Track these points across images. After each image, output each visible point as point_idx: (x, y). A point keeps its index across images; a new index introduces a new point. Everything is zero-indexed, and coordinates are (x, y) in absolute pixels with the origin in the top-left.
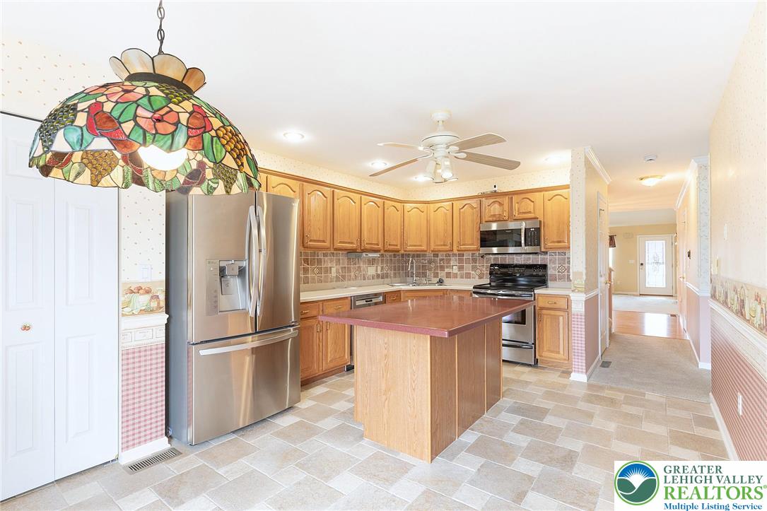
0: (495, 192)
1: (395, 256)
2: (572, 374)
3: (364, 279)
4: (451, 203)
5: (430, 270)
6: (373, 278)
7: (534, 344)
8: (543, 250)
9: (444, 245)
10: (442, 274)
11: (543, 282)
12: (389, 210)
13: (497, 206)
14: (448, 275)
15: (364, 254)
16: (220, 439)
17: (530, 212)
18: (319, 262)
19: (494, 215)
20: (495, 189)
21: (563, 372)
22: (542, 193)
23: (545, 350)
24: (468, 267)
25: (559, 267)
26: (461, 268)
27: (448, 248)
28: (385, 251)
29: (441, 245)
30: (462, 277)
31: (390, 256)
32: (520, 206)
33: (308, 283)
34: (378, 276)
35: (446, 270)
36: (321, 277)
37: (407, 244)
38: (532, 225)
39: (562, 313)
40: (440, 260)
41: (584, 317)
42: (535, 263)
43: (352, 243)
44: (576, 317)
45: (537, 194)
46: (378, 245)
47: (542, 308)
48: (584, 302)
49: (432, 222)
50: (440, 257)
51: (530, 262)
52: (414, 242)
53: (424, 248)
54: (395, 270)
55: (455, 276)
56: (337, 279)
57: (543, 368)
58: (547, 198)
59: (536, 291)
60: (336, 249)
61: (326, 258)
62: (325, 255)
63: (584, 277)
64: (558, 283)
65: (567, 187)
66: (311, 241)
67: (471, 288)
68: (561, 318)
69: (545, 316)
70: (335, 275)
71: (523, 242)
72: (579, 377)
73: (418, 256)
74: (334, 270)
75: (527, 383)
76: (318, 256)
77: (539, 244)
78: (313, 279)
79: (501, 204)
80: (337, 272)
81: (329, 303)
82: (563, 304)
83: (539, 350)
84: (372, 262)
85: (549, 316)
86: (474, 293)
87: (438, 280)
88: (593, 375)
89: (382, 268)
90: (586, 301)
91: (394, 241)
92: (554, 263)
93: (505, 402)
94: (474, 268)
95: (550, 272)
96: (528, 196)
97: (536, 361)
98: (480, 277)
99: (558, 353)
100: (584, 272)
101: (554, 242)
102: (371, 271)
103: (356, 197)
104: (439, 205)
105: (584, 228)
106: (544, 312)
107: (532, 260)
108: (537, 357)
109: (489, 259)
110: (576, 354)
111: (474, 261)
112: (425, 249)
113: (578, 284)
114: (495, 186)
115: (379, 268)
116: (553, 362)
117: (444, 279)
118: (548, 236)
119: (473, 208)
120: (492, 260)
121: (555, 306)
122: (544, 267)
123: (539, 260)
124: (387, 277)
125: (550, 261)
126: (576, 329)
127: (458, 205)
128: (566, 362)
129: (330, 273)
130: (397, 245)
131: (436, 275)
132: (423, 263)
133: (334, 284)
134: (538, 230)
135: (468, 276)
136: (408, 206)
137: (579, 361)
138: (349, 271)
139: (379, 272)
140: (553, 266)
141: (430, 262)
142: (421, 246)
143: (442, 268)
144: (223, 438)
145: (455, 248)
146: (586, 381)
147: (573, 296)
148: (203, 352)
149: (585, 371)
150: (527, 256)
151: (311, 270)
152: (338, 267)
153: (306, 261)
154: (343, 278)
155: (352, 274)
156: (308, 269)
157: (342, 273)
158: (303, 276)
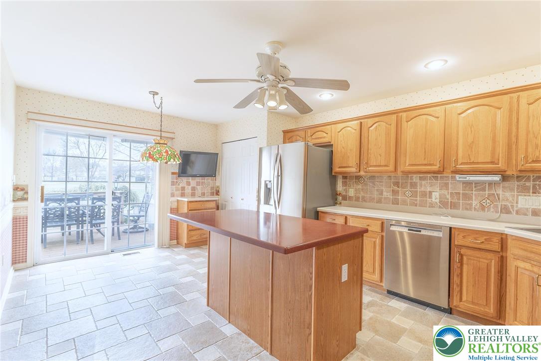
3: (509, 213)
6: (535, 214)
18: (414, 185)
33: (398, 204)
36: (416, 200)
61: (423, 182)
62: (422, 179)
70: (438, 201)
74: (436, 195)
76: (412, 179)
78: (405, 201)
80: (443, 197)
102: (530, 202)
129: (430, 197)
133: (437, 210)
138: (467, 197)
151: (401, 192)
152: (445, 192)
153: (397, 184)
154: (454, 206)
155: (475, 203)
156: (398, 192)
157: (452, 199)
158: (391, 197)
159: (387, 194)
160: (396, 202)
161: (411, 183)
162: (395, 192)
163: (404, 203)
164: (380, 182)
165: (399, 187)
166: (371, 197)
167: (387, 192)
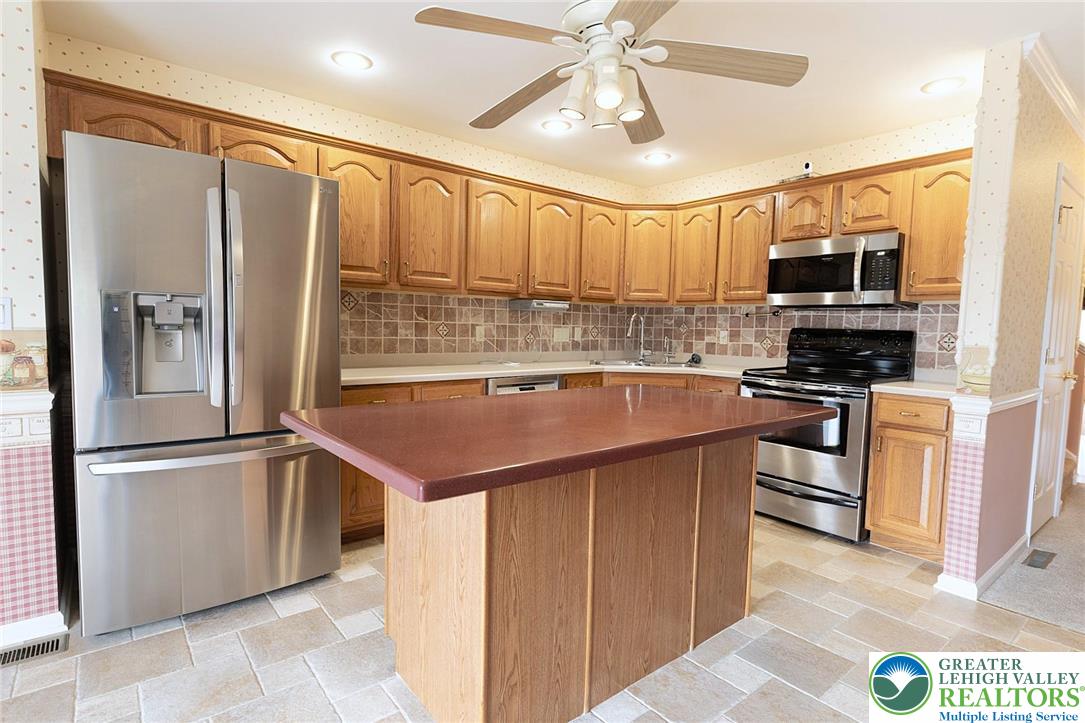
0: (807, 177)
1: (613, 310)
2: (941, 577)
3: (547, 350)
4: (717, 205)
5: (678, 337)
6: (564, 349)
7: (863, 498)
8: (903, 298)
9: (700, 290)
10: (699, 347)
11: (903, 370)
12: (592, 222)
13: (808, 207)
14: (711, 348)
15: (535, 303)
16: (155, 627)
17: (879, 216)
18: (450, 314)
19: (802, 227)
20: (806, 171)
21: (925, 567)
22: (912, 172)
23: (886, 514)
24: (748, 336)
25: (943, 338)
26: (734, 335)
27: (706, 295)
28: (583, 299)
29: (694, 290)
30: (735, 353)
31: (603, 310)
32: (857, 205)
33: (426, 351)
34: (575, 345)
35: (708, 339)
36: (454, 341)
37: (629, 287)
38: (881, 244)
39: (932, 439)
40: (697, 320)
41: (982, 453)
42: (888, 328)
43: (508, 281)
44: (961, 450)
45: (900, 174)
46: (565, 286)
47: (885, 425)
48: (986, 418)
49: (680, 246)
50: (697, 314)
51: (877, 326)
52: (644, 284)
53: (662, 295)
54: (612, 335)
55: (724, 350)
56: (487, 348)
57: (879, 551)
58: (922, 182)
59: (875, 388)
60: (472, 291)
61: (465, 309)
62: (462, 302)
63: (992, 360)
64: (936, 373)
65: (965, 154)
66: (415, 272)
67: (738, 374)
68: (928, 451)
69: (892, 444)
70: (483, 340)
71: (857, 281)
72: (958, 584)
73: (659, 311)
74: (480, 331)
75: (825, 583)
76: (447, 303)
77: (896, 287)
78: (437, 345)
79: (817, 203)
80: (488, 333)
81: (436, 389)
82: (936, 419)
83: (872, 512)
84: (561, 319)
85: (902, 444)
86: (744, 383)
87: (689, 356)
88: (998, 585)
89: (585, 332)
90: (993, 417)
91: (602, 279)
92: (932, 328)
93: (753, 627)
94: (760, 336)
95: (921, 346)
96: (881, 180)
97: (865, 535)
98: (771, 355)
99: (917, 523)
100: (993, 346)
101: (930, 281)
102: (561, 335)
103: (519, 195)
104: (694, 211)
105: (1002, 242)
106: (890, 432)
107: (881, 321)
108: (868, 526)
109: (792, 318)
110: (955, 534)
111: (761, 321)
112: (665, 297)
113: (974, 375)
114: (807, 166)
115: (578, 332)
116: (902, 542)
117: (703, 356)
118: (918, 270)
119: (758, 214)
120: (796, 319)
121: (915, 422)
122: (908, 337)
123: (897, 321)
124: (595, 348)
125: (923, 323)
126: (958, 478)
127: (729, 208)
128: (934, 546)
129: (473, 335)
130: (608, 289)
131: (688, 348)
132: (666, 325)
133: (481, 355)
134: (895, 255)
135: (747, 351)
136: (633, 215)
137: (961, 549)
138: (513, 332)
139: (578, 337)
140: (930, 334)
141: (679, 323)
142: (656, 291)
143: (700, 335)
144: (160, 626)
145: (720, 295)
146: (975, 599)
147: (959, 404)
148: (97, 469)
149: (974, 574)
150: (871, 313)
151: (431, 328)
152: (490, 325)
153: (422, 312)
154: (501, 346)
155: (520, 339)
156: (425, 327)
157: (498, 336)
158: (414, 338)
159: (406, 333)
160: (422, 348)
161: (446, 309)
162: (420, 329)
163: (437, 347)
164: (392, 307)
165: (426, 318)
166: (372, 340)
167: (406, 329)
